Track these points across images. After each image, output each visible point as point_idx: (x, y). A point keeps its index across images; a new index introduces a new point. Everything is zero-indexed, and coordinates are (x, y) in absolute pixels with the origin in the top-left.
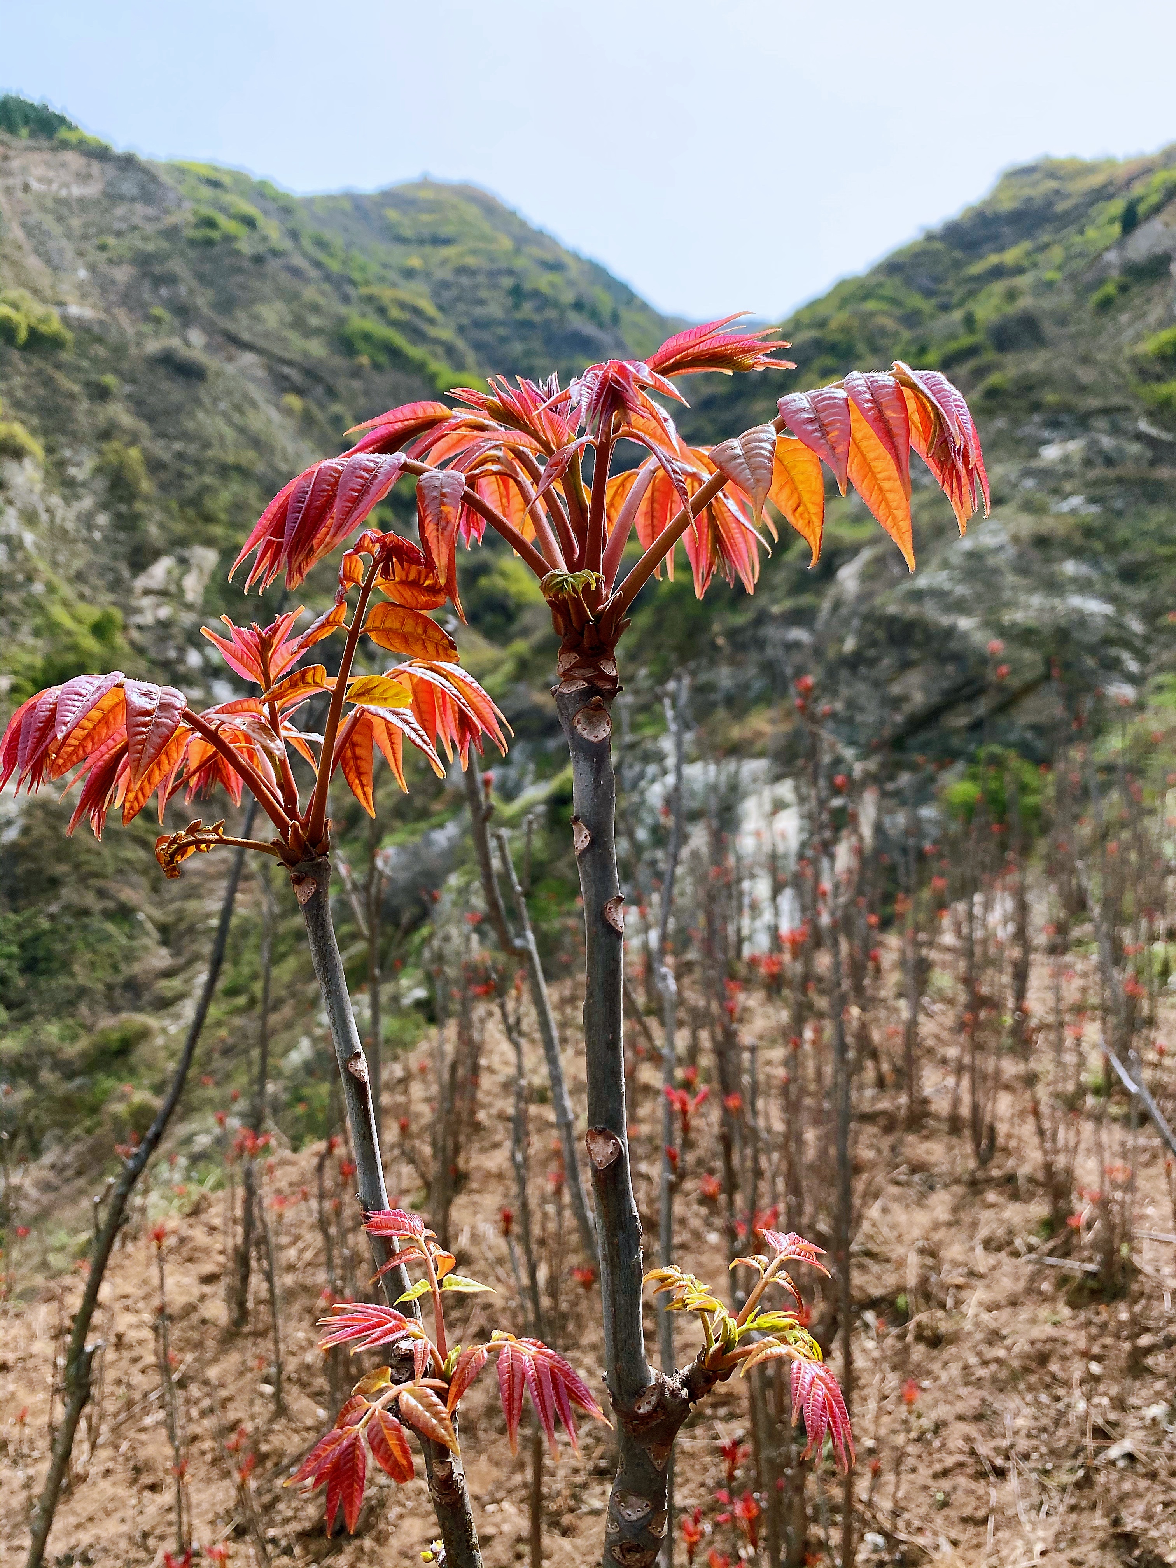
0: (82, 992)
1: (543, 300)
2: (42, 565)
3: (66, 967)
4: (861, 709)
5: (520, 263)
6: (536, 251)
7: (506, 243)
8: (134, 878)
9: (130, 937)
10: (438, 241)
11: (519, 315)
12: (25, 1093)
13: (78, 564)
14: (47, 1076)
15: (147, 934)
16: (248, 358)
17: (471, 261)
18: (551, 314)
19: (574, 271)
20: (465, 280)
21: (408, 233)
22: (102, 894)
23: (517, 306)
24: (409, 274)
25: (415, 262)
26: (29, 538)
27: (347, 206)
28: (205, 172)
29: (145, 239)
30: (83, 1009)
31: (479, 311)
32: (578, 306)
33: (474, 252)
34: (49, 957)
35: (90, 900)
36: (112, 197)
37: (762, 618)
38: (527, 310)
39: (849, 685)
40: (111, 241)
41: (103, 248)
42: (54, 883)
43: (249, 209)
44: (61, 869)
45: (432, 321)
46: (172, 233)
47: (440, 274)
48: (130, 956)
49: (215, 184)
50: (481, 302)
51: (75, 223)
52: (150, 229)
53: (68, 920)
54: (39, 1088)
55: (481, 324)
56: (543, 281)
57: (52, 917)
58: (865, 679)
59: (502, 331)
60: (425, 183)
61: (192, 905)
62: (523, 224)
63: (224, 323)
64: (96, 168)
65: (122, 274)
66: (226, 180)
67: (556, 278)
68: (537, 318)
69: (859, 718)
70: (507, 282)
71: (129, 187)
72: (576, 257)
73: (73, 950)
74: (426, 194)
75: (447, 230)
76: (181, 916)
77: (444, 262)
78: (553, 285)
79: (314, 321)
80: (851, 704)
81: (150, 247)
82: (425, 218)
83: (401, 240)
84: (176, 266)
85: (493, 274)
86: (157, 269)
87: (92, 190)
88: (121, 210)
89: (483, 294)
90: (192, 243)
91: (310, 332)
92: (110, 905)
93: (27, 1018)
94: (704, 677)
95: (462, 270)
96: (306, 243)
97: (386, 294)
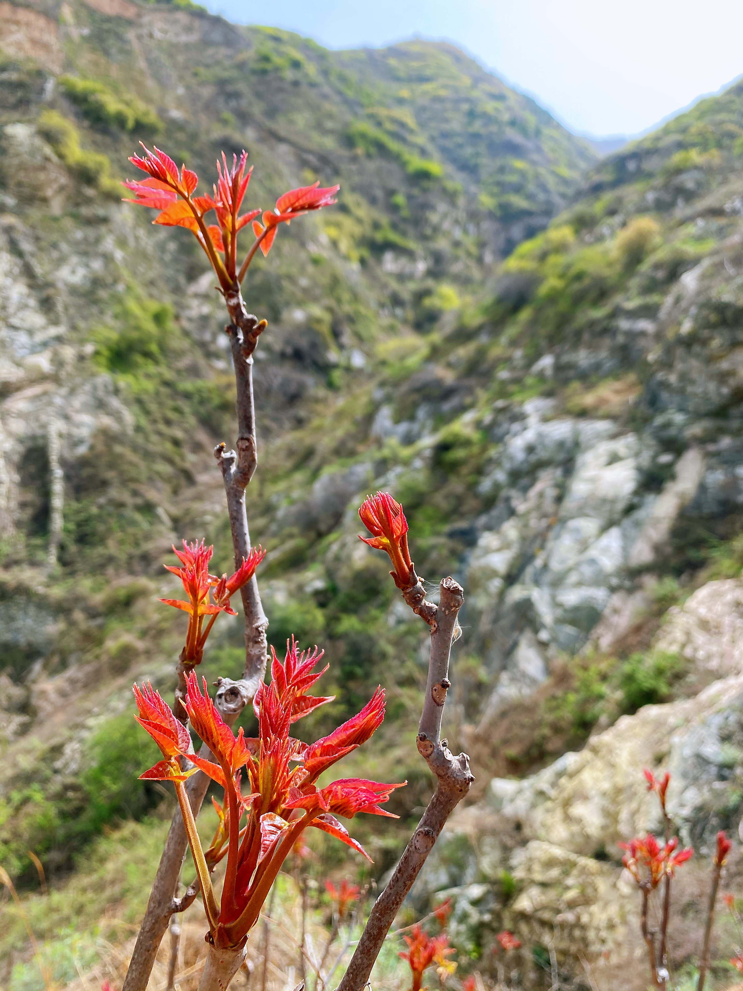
0: (111, 559)
1: (488, 119)
2: (125, 273)
3: (102, 541)
4: (693, 382)
5: (476, 94)
6: (486, 87)
7: (466, 81)
8: (160, 484)
9: (151, 523)
10: (423, 79)
11: (471, 130)
12: (61, 626)
13: (151, 275)
14: (78, 616)
15: (161, 522)
16: (283, 148)
17: (443, 93)
18: (494, 129)
19: (512, 101)
20: (437, 106)
21: (402, 74)
22: (135, 493)
23: (470, 123)
24: (401, 101)
25: (405, 93)
26: (119, 255)
27: (363, 56)
28: (272, 32)
29: (225, 69)
30: (110, 571)
31: (446, 127)
32: (513, 123)
33: (445, 87)
34: (94, 534)
35: (126, 497)
36: (206, 43)
37: (616, 313)
38: (477, 126)
39: (684, 361)
40: (202, 70)
41: (196, 74)
42: (104, 484)
43: (298, 55)
44: (110, 475)
45: (411, 131)
46: (241, 66)
47: (423, 101)
48: (148, 537)
49: (276, 39)
50: (446, 121)
51: (181, 58)
52: (227, 63)
53: (111, 509)
54: (72, 624)
55: (445, 135)
56: (490, 107)
57: (101, 507)
58: (697, 356)
59: (460, 140)
60: (417, 40)
61: (197, 506)
62: (479, 68)
63: (269, 124)
64: (197, 23)
65: (207, 92)
66: (285, 37)
67: (500, 105)
68: (483, 131)
69: (690, 389)
70: (465, 107)
71: (217, 36)
72: (514, 91)
73: (109, 531)
74: (416, 49)
75: (428, 72)
76: (187, 512)
77: (425, 93)
78: (496, 109)
79: (329, 125)
80: (684, 377)
81: (226, 74)
82: (415, 64)
83: (397, 79)
84: (242, 87)
85: (457, 101)
86: (230, 88)
87: (193, 38)
88: (210, 51)
89: (449, 115)
90: (254, 72)
91: (325, 132)
92: (139, 501)
93: (72, 574)
94: (566, 358)
95: (437, 99)
96: (333, 79)
97: (382, 112)
